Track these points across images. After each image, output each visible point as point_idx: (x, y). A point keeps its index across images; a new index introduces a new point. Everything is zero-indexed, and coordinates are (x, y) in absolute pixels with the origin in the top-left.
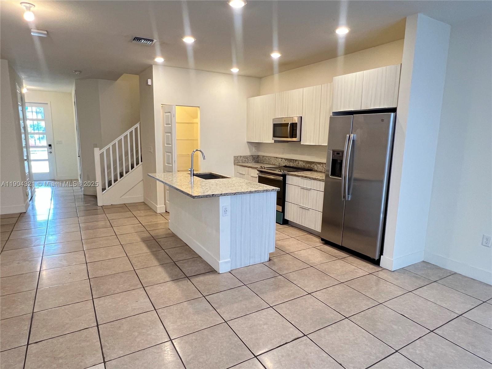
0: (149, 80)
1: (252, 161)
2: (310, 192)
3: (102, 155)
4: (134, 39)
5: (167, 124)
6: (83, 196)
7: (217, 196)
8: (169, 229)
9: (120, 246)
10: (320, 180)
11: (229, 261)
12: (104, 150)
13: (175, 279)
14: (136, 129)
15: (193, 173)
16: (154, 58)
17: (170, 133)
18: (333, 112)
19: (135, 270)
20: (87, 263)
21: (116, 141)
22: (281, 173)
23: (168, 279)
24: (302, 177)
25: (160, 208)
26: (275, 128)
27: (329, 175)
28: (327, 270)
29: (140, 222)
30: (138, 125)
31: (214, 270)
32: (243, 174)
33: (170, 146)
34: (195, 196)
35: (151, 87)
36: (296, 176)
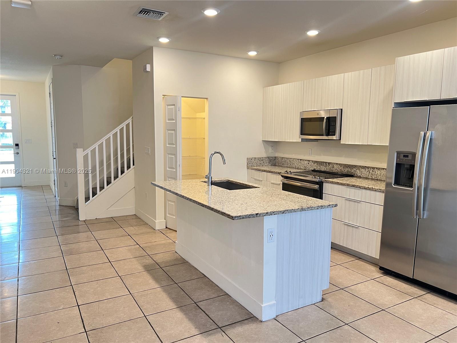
0: (147, 65)
1: (268, 163)
2: (359, 204)
3: (86, 157)
4: (140, 12)
5: (169, 120)
6: (58, 208)
7: (261, 215)
8: (176, 252)
9: (118, 279)
10: (376, 191)
11: (274, 304)
12: (89, 151)
13: (205, 332)
14: (128, 126)
15: (211, 181)
16: (158, 38)
17: (174, 130)
18: (395, 103)
19: (145, 316)
20: (78, 306)
21: (103, 140)
22: (317, 180)
23: (194, 331)
24: (348, 185)
25: (159, 223)
26: (304, 123)
27: (391, 184)
28: (406, 315)
29: (137, 243)
30: (130, 121)
31: (253, 316)
32: (259, 181)
33: (174, 147)
34: (236, 217)
35: (151, 74)
36: (338, 183)
